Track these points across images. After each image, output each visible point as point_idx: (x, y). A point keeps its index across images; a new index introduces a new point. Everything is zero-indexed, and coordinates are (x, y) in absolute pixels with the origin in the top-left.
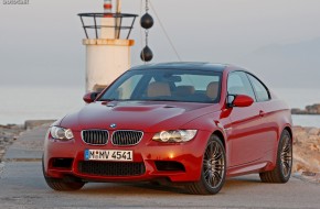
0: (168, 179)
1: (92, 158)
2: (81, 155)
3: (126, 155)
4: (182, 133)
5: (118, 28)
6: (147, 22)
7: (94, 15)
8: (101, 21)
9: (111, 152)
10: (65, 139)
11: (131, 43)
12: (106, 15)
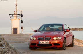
0: (56, 47)
1: (40, 43)
2: (38, 43)
3: (48, 42)
4: (59, 38)
5: (17, 17)
6: (22, 16)
7: (12, 15)
8: (14, 16)
9: (45, 42)
10: (34, 40)
11: (19, 20)
12: (14, 15)
